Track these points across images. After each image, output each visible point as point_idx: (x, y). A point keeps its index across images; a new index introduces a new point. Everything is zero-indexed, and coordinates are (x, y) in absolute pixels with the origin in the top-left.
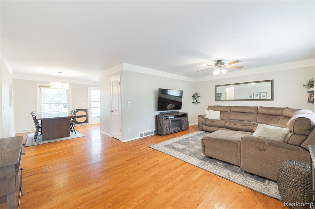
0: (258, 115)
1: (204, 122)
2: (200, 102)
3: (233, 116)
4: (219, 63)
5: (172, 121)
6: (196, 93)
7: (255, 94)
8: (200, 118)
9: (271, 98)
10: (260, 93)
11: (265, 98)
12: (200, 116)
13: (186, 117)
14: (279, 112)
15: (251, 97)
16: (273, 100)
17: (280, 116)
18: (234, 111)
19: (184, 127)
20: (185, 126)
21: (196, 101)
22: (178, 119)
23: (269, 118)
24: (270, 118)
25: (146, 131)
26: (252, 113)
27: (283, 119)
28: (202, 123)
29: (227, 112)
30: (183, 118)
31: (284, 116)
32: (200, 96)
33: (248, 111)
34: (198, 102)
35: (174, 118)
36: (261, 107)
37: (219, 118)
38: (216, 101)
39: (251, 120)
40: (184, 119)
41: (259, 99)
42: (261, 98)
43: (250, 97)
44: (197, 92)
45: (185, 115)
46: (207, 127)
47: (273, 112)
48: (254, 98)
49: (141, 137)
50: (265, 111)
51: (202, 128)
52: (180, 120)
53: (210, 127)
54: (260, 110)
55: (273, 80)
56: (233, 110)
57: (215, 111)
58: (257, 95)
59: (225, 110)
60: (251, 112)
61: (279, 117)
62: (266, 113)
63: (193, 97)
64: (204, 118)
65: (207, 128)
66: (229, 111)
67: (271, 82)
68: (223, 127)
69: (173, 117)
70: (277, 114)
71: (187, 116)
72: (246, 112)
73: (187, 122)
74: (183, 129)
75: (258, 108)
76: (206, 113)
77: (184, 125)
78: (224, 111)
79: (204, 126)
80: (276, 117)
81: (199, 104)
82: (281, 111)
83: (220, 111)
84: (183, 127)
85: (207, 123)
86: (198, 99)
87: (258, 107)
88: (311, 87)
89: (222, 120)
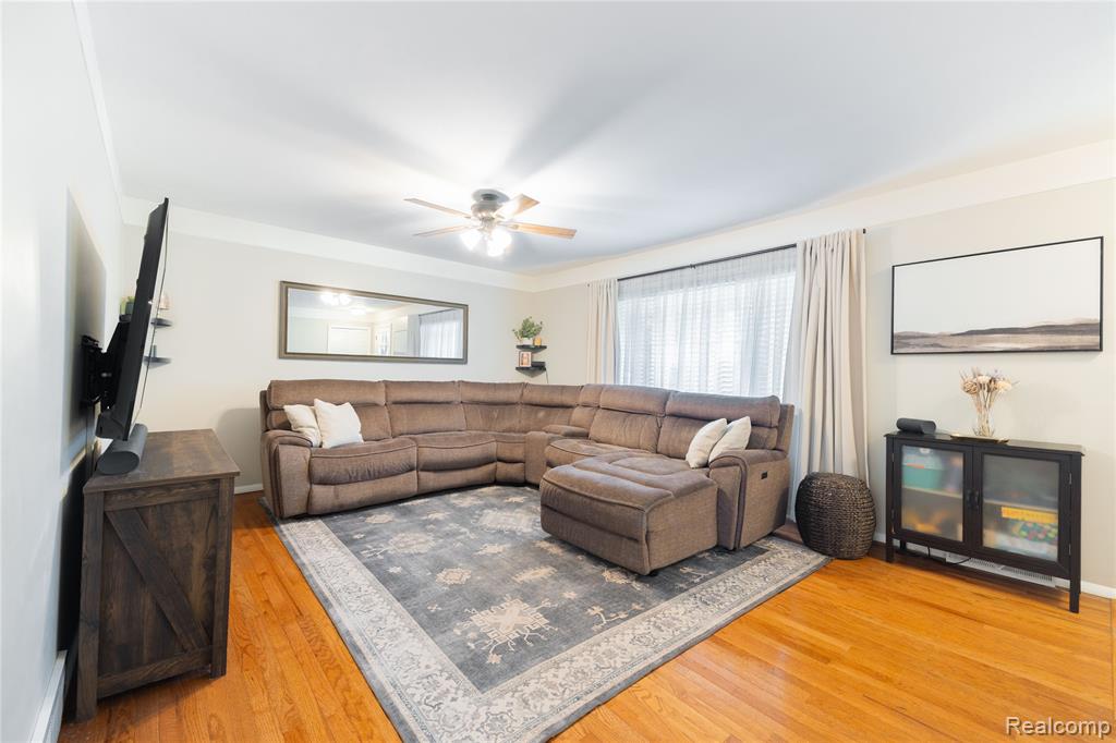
0: (465, 406)
3: (405, 421)
4: (488, 203)
14: (514, 396)
16: (466, 362)
17: (516, 404)
26: (448, 403)
28: (310, 479)
29: (379, 405)
37: (359, 438)
46: (338, 487)
47: (501, 396)
50: (482, 395)
51: (308, 505)
54: (469, 393)
61: (517, 407)
65: (337, 496)
67: (462, 311)
70: (511, 400)
72: (436, 399)
78: (364, 402)
79: (316, 488)
80: (508, 407)
83: (350, 406)
88: (523, 336)
89: (368, 444)
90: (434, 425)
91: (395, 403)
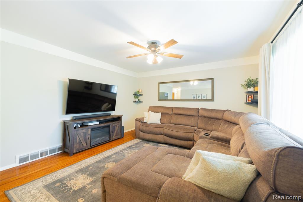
0: (199, 117)
1: (142, 127)
2: (142, 102)
3: (175, 119)
4: (153, 45)
5: (93, 129)
6: (138, 90)
7: (198, 95)
8: (137, 122)
9: (211, 99)
10: (202, 94)
11: (206, 99)
12: (137, 120)
13: (119, 121)
14: (219, 115)
15: (195, 98)
16: (213, 101)
17: (221, 119)
18: (175, 113)
19: (116, 136)
20: (117, 133)
21: (138, 101)
22: (106, 124)
23: (209, 122)
24: (211, 122)
25: (38, 150)
26: (193, 116)
27: (224, 124)
28: (139, 130)
29: (169, 114)
30: (114, 122)
31: (225, 120)
32: (142, 95)
33: (189, 113)
34: (140, 102)
35: (100, 124)
36: (202, 109)
37: (159, 122)
38: (158, 101)
39: (192, 125)
40: (116, 124)
41: (201, 99)
42: (203, 99)
43: (193, 98)
44: (140, 90)
45: (118, 119)
46: (145, 134)
47: (213, 115)
48: (197, 98)
49: (19, 163)
50: (206, 114)
51: (139, 136)
52: (108, 126)
53: (148, 135)
54: (201, 113)
55: (213, 78)
56: (175, 111)
57: (156, 113)
58: (200, 96)
59: (167, 111)
60: (192, 114)
61: (220, 121)
62: (207, 116)
63: (134, 96)
64: (142, 122)
65: (144, 136)
66: (170, 112)
67: (211, 81)
68: (162, 135)
69: (98, 123)
70: (218, 117)
71: (121, 120)
72: (187, 114)
73: (122, 128)
74: (114, 138)
75: (199, 110)
76: (146, 116)
77: (115, 132)
78: (165, 113)
79: (141, 133)
80: (217, 120)
81: (142, 103)
82: (222, 114)
83: (160, 113)
84: (114, 135)
85: (145, 128)
86: (140, 98)
87: (199, 108)
88: (249, 87)
89: (162, 124)
90: (183, 123)
91: (175, 114)
